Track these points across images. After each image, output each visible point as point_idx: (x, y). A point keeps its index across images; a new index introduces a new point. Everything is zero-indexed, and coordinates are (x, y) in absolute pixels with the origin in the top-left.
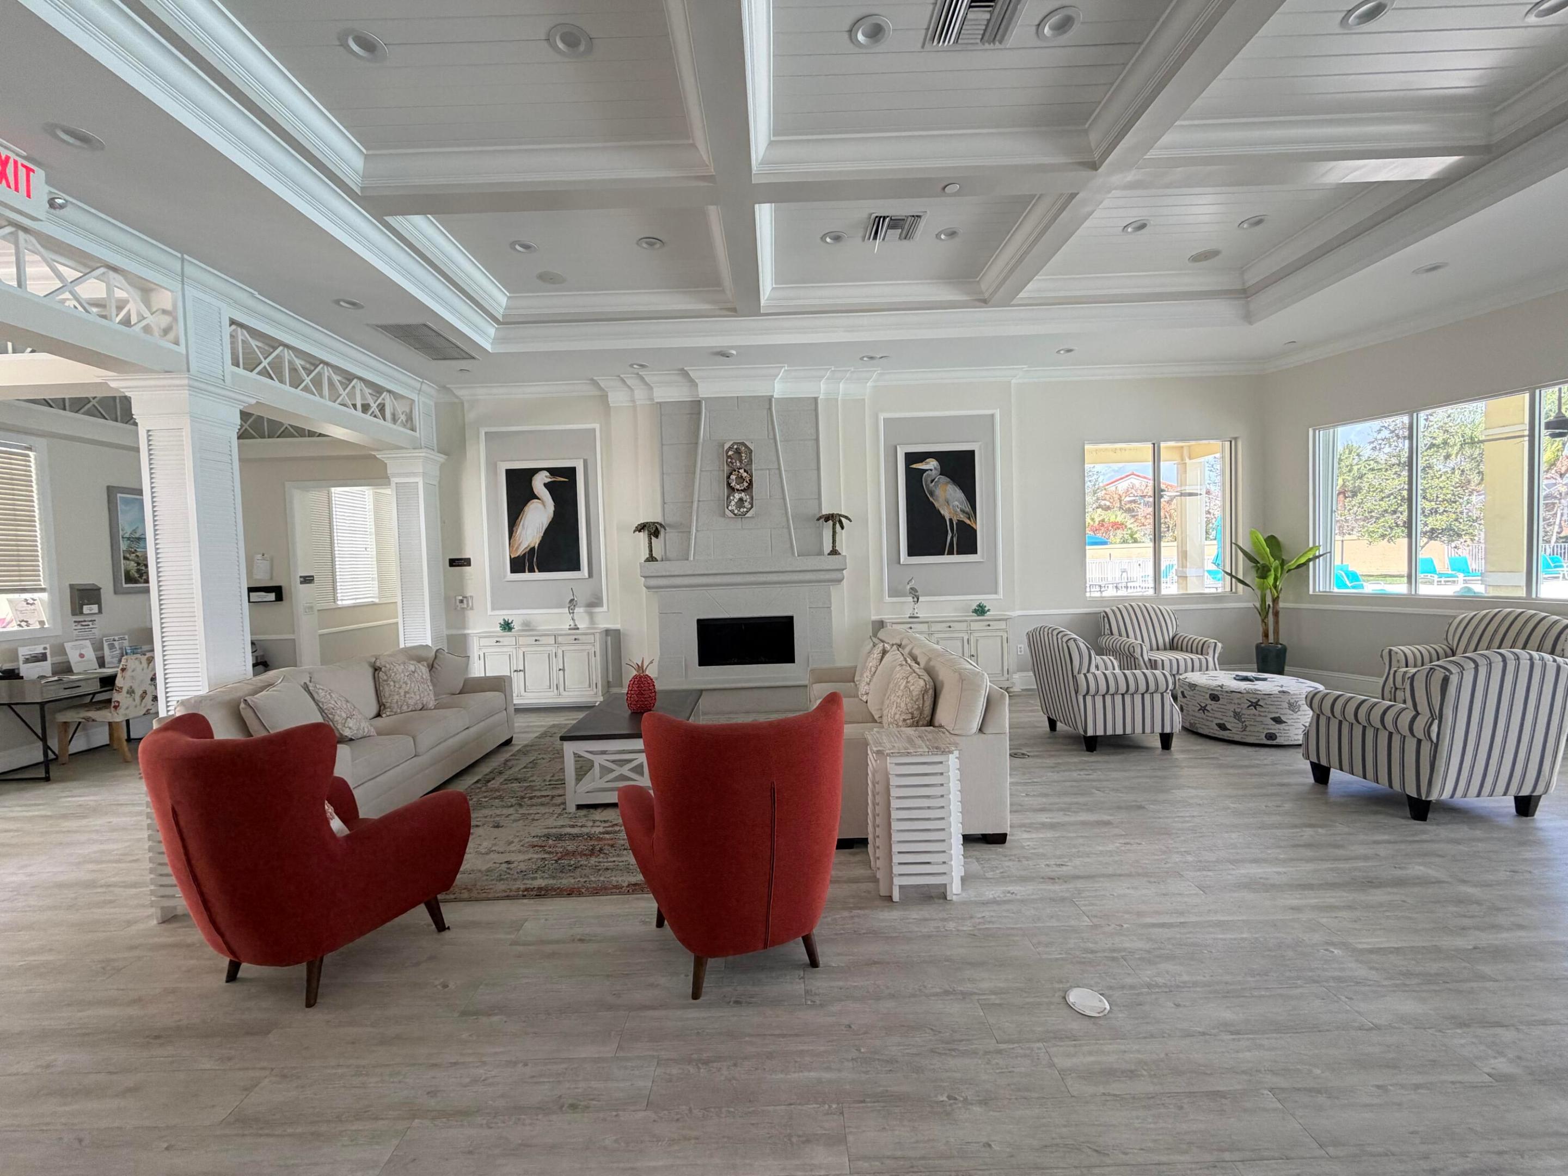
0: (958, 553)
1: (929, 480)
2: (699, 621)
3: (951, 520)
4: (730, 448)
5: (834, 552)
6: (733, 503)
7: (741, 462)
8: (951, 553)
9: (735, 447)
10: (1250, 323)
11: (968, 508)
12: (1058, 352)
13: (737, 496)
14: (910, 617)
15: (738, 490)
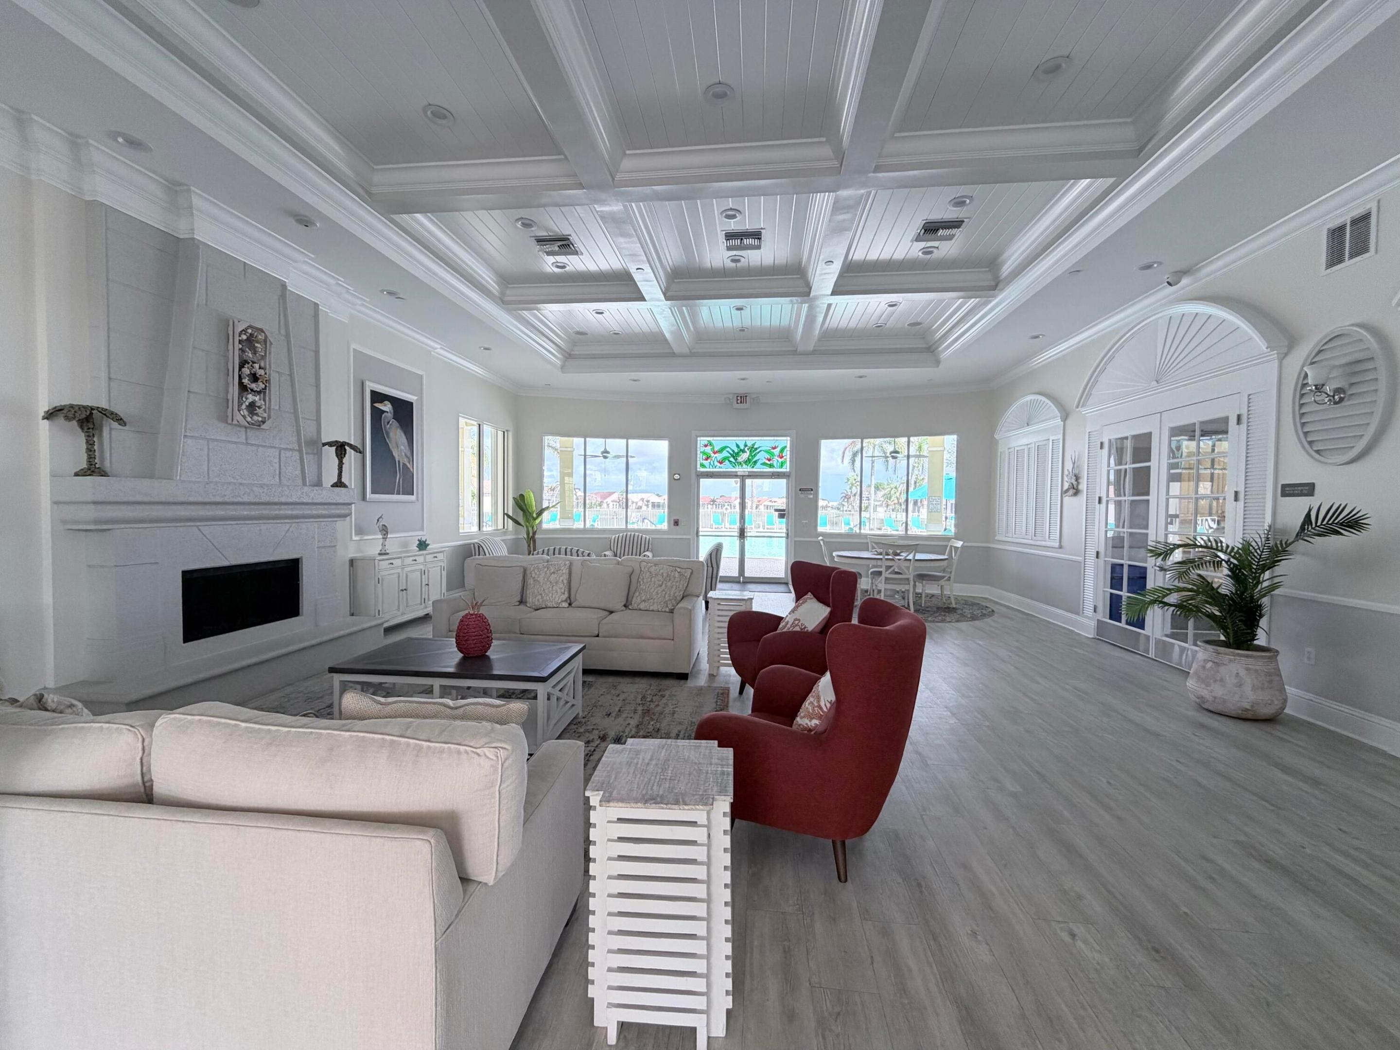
0: (403, 494)
1: (386, 421)
2: (184, 573)
3: (399, 462)
4: (244, 331)
5: (339, 484)
6: (244, 407)
7: (255, 352)
8: (398, 493)
9: (250, 331)
10: (563, 372)
11: (409, 454)
12: (480, 347)
13: (251, 398)
14: (380, 554)
15: (252, 390)
